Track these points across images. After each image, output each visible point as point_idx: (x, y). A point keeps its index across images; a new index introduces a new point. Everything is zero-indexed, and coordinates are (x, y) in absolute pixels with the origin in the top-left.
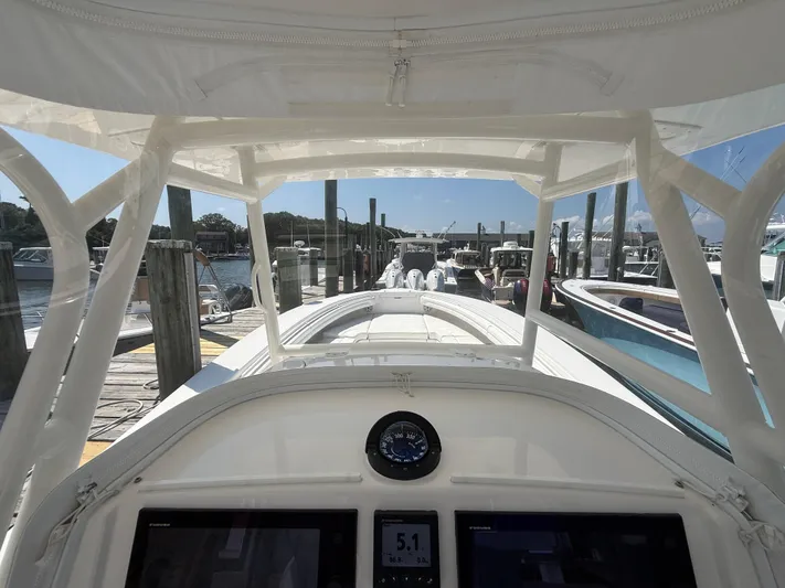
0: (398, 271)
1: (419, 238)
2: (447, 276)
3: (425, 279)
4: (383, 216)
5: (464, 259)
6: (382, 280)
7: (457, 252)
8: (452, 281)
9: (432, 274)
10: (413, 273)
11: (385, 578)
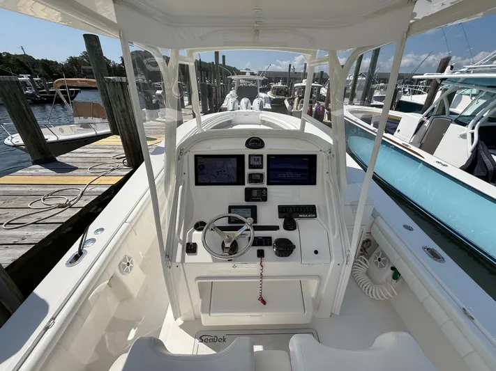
0: (235, 99)
1: (248, 75)
2: (265, 102)
3: (252, 104)
4: (224, 57)
5: (278, 91)
6: (224, 105)
7: (274, 85)
8: (268, 106)
9: (256, 102)
10: (244, 101)
11: (251, 167)
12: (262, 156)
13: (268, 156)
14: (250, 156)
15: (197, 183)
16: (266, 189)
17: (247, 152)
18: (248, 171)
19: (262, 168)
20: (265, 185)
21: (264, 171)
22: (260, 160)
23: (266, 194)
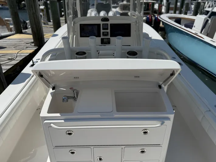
11: (103, 29)
12: (108, 24)
13: (111, 24)
14: (103, 24)
15: (81, 36)
16: (110, 39)
17: (102, 23)
18: (102, 31)
19: (108, 29)
20: (109, 37)
21: (109, 31)
22: (107, 26)
23: (110, 40)
